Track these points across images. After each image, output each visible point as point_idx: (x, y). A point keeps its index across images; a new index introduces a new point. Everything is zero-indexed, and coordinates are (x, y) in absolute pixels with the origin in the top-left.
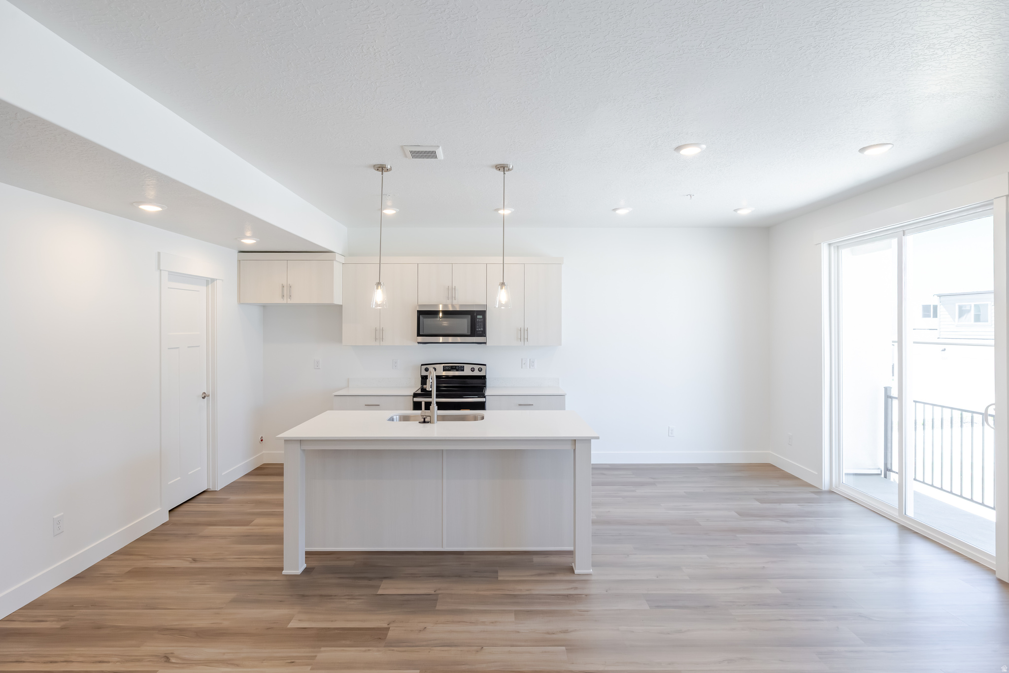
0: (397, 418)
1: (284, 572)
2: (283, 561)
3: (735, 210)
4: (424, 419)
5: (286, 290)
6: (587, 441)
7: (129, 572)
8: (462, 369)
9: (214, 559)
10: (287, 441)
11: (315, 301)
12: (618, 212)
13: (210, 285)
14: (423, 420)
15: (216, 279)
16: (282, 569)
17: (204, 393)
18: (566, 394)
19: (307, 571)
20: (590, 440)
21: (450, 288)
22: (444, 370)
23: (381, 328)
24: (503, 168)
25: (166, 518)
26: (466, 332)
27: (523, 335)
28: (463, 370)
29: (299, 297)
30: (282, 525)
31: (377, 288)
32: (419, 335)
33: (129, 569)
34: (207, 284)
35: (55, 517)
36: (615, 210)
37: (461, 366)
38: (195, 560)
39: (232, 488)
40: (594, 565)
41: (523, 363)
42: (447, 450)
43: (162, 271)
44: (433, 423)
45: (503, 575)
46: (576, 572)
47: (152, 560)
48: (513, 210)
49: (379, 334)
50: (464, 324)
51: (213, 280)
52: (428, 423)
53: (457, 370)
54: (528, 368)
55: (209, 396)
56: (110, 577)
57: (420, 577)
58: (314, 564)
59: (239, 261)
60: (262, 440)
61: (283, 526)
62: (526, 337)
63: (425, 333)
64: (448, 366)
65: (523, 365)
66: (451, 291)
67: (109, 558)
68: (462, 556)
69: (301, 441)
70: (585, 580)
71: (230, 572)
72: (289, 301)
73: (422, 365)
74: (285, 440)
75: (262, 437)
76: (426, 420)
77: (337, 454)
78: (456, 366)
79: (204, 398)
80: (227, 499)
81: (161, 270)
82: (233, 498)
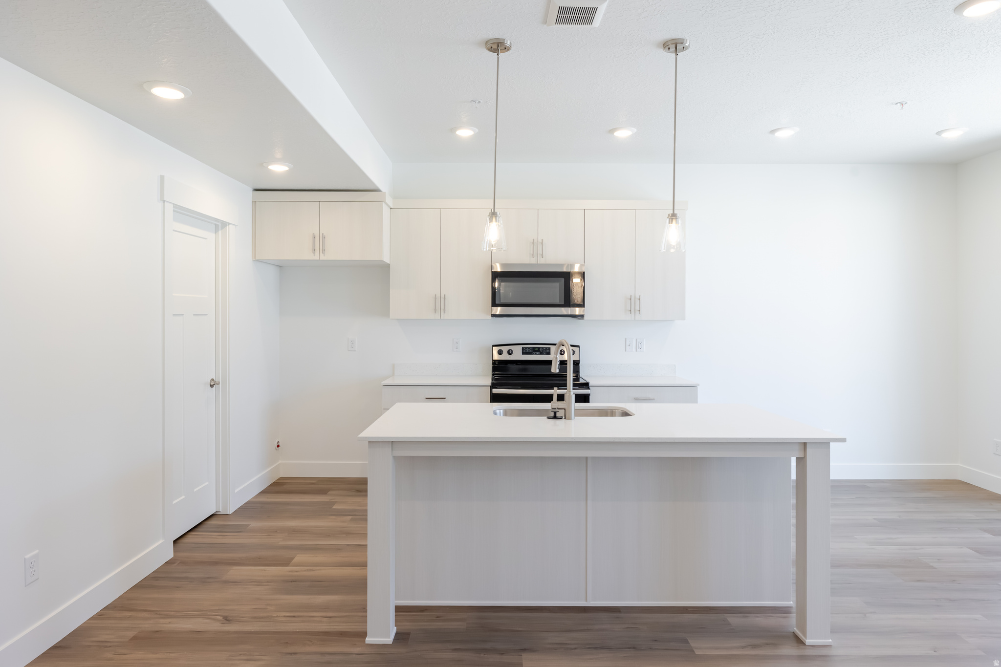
0: (500, 412)
1: (369, 640)
2: (365, 622)
3: (939, 133)
4: (555, 413)
5: (319, 241)
6: (824, 444)
7: (134, 638)
8: (548, 351)
9: (255, 618)
10: (373, 443)
11: (357, 256)
12: (778, 134)
13: (220, 232)
14: (552, 414)
15: (229, 224)
16: (364, 635)
17: (213, 380)
18: (699, 385)
19: (401, 637)
20: (829, 444)
21: (536, 241)
22: (523, 353)
23: (442, 296)
24: (675, 46)
25: (169, 553)
26: (557, 302)
27: (633, 305)
28: (549, 353)
29: (335, 252)
30: (364, 565)
31: (491, 221)
32: (494, 304)
33: (131, 634)
34: (216, 231)
35: (27, 557)
36: (773, 132)
37: (546, 348)
38: (227, 620)
39: (247, 510)
40: (835, 630)
41: (628, 344)
42: (594, 458)
43: (166, 203)
44: (570, 419)
45: (701, 646)
46: (809, 641)
47: (162, 618)
48: (635, 130)
49: (439, 303)
50: (555, 289)
51: (224, 224)
52: (561, 418)
53: (541, 353)
54: (634, 350)
55: (218, 384)
56: (106, 647)
57: (575, 649)
58: (407, 626)
59: (254, 203)
60: (278, 446)
61: (367, 566)
62: (637, 308)
63: (503, 301)
64: (529, 348)
65: (628, 347)
66: (537, 245)
67: (99, 616)
68: (620, 614)
69: (393, 444)
70: (822, 655)
71: (286, 639)
72: (322, 258)
73: (494, 346)
74: (370, 442)
75: (278, 442)
76: (558, 414)
77: (432, 461)
78: (539, 348)
79: (212, 386)
80: (248, 525)
81: (164, 201)
82: (254, 524)
